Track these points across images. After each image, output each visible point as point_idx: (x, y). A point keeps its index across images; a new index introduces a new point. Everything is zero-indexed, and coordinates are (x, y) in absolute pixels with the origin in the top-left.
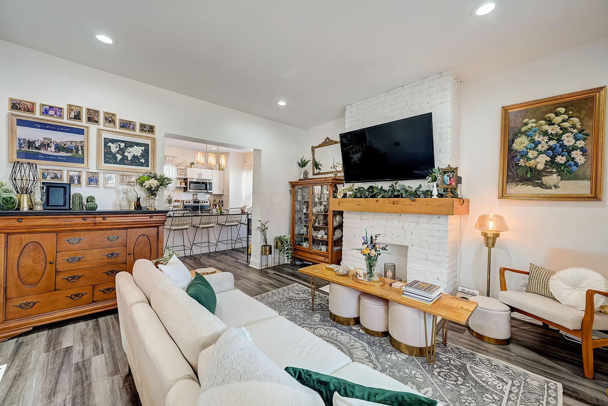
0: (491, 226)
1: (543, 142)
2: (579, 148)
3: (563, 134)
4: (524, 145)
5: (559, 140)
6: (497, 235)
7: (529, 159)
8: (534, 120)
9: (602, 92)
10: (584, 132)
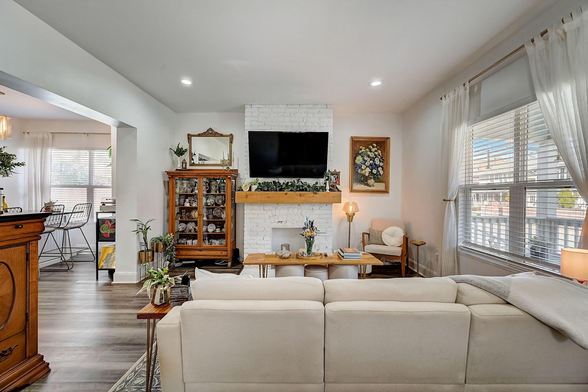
0: (351, 209)
1: (368, 161)
2: (381, 166)
3: (375, 158)
4: (360, 161)
5: (374, 161)
6: (354, 214)
7: (362, 170)
8: (364, 148)
9: (389, 140)
10: (383, 158)
